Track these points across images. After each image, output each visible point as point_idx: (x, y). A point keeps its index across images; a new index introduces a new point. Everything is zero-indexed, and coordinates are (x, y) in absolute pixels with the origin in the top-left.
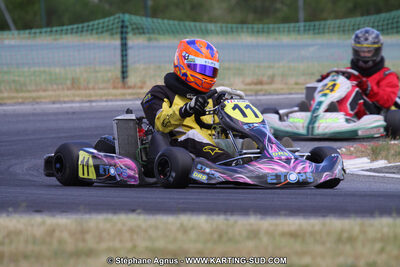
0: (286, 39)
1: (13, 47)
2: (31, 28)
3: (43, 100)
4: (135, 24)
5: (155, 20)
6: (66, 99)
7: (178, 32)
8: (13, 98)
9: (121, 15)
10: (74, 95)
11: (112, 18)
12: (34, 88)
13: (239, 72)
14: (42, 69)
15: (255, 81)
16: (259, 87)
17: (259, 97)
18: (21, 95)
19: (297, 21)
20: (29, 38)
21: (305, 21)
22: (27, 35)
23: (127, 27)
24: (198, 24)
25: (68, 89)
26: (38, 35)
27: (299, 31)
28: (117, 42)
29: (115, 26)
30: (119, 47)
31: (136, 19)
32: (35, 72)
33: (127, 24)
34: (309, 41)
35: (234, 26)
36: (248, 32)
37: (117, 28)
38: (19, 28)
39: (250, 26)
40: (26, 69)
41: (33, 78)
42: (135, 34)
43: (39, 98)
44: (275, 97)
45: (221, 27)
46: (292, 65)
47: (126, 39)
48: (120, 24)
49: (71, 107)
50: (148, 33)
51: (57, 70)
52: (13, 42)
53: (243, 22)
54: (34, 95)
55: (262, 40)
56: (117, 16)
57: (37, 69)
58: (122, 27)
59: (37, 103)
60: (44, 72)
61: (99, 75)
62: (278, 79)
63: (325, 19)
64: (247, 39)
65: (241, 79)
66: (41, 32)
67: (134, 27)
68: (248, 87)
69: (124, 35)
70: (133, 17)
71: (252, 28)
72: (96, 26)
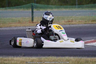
0: (74, 10)
3: (13, 26)
6: (19, 26)
8: (4, 26)
9: (32, 3)
10: (20, 25)
11: (29, 4)
12: (8, 23)
13: (63, 19)
14: (10, 18)
15: (68, 21)
16: (70, 23)
17: (71, 25)
18: (6, 25)
19: (76, 5)
21: (78, 5)
23: (33, 7)
30: (31, 12)
32: (8, 19)
33: (33, 6)
36: (63, 8)
39: (63, 6)
40: (6, 18)
41: (8, 20)
42: (35, 8)
44: (75, 25)
46: (77, 17)
48: (31, 6)
49: (20, 28)
50: (38, 8)
51: (14, 18)
53: (61, 5)
54: (10, 25)
55: (67, 10)
56: (31, 4)
57: (9, 18)
58: (32, 7)
59: (11, 27)
60: (11, 19)
61: (26, 19)
62: (74, 21)
64: (64, 10)
65: (64, 21)
66: (8, 8)
67: (35, 6)
68: (67, 23)
69: (33, 9)
70: (35, 4)
71: (64, 7)
72: (25, 7)
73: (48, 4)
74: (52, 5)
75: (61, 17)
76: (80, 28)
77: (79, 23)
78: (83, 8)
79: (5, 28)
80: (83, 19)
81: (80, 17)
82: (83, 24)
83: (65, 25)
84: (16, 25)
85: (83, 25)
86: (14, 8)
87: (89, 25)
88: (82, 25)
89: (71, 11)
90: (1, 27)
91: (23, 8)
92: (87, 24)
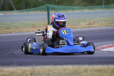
0: (98, 10)
1: (15, 15)
2: (20, 10)
3: (24, 31)
4: (52, 7)
5: (58, 6)
6: (31, 31)
7: (65, 9)
8: (14, 31)
9: (47, 5)
10: (33, 30)
11: (45, 6)
13: (84, 21)
14: (24, 22)
15: (89, 24)
16: (90, 25)
17: (90, 29)
18: (17, 30)
19: (102, 5)
20: (20, 13)
21: (104, 5)
22: (19, 12)
23: (49, 8)
24: (71, 7)
25: (32, 28)
26: (22, 11)
27: (102, 8)
28: (47, 13)
29: (46, 8)
31: (52, 6)
33: (49, 7)
34: (106, 11)
35: (82, 7)
36: (87, 9)
37: (46, 9)
38: (17, 10)
41: (21, 25)
42: (52, 10)
43: (22, 31)
44: (95, 28)
45: (78, 7)
46: (100, 18)
47: (49, 12)
48: (47, 8)
49: (32, 33)
50: (56, 10)
51: (29, 22)
52: (15, 14)
53: (85, 6)
54: (21, 30)
55: (91, 11)
56: (46, 5)
57: (23, 22)
58: (48, 8)
59: (22, 32)
61: (41, 23)
62: (96, 23)
63: (111, 4)
64: (87, 11)
65: (85, 23)
66: (23, 11)
67: (52, 8)
68: (87, 26)
69: (48, 11)
70: (51, 5)
71: (88, 7)
72: (40, 8)
73: (71, 5)
74: (75, 6)
75: (82, 19)
76: (101, 31)
77: (100, 26)
78: (108, 8)
79: (15, 34)
80: (107, 21)
81: (103, 18)
82: (104, 26)
83: (84, 28)
84: (29, 30)
85: (105, 28)
86: (28, 10)
87: (111, 27)
88: (103, 28)
89: (95, 12)
90: (11, 32)
91: (38, 10)
92: (109, 26)
